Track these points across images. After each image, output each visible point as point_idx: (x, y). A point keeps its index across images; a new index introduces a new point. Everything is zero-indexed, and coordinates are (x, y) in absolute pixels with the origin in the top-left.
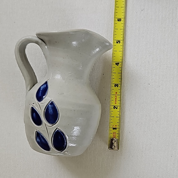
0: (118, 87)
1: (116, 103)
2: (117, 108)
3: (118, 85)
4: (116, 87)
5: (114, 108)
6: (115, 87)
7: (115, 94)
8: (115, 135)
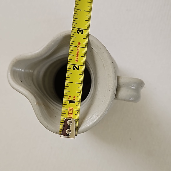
0: (82, 33)
1: (77, 61)
2: (78, 69)
3: (83, 31)
4: (80, 33)
5: (74, 69)
6: (78, 33)
7: (77, 45)
8: (71, 112)
